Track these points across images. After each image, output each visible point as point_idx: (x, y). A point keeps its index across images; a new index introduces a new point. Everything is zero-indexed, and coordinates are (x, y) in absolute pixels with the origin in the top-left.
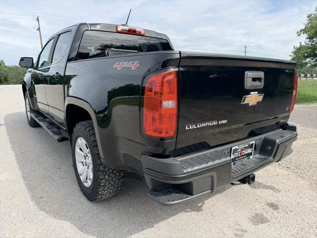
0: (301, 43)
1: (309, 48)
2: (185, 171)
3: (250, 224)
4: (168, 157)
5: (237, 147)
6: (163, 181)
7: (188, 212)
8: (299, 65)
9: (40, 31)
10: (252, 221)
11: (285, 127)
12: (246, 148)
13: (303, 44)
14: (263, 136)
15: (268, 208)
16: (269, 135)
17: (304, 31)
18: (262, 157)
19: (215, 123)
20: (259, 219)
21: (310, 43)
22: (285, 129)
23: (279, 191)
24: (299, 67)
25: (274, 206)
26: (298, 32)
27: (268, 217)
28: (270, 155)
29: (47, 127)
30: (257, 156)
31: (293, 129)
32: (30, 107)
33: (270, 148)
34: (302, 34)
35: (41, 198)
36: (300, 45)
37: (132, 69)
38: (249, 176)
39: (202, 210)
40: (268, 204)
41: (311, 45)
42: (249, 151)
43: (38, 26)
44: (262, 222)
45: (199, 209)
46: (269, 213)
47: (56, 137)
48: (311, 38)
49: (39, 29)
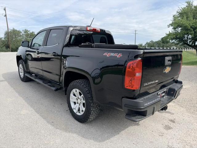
0: (169, 32)
1: (174, 34)
2: (145, 105)
3: (165, 130)
4: (135, 99)
5: (159, 93)
6: (135, 110)
7: (133, 126)
8: (166, 42)
9: (6, 17)
10: (165, 128)
11: (177, 82)
12: (163, 93)
13: (171, 32)
14: (169, 87)
15: (170, 122)
16: (171, 86)
17: (171, 25)
18: (169, 97)
19: (154, 82)
20: (168, 128)
21: (175, 31)
22: (177, 83)
23: (173, 114)
24: (166, 43)
25: (173, 121)
26: (168, 25)
27: (172, 126)
28: (173, 96)
29: (43, 82)
30: (166, 96)
31: (181, 83)
32: (24, 70)
33: (172, 93)
34: (170, 27)
35: (53, 122)
36: (170, 33)
37: (118, 57)
38: (165, 107)
39: (139, 125)
40: (170, 120)
41: (175, 32)
42: (164, 94)
43: (5, 14)
44: (169, 129)
45: (138, 125)
46: (171, 125)
47: (54, 89)
48: (174, 28)
49: (6, 16)
